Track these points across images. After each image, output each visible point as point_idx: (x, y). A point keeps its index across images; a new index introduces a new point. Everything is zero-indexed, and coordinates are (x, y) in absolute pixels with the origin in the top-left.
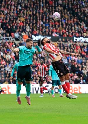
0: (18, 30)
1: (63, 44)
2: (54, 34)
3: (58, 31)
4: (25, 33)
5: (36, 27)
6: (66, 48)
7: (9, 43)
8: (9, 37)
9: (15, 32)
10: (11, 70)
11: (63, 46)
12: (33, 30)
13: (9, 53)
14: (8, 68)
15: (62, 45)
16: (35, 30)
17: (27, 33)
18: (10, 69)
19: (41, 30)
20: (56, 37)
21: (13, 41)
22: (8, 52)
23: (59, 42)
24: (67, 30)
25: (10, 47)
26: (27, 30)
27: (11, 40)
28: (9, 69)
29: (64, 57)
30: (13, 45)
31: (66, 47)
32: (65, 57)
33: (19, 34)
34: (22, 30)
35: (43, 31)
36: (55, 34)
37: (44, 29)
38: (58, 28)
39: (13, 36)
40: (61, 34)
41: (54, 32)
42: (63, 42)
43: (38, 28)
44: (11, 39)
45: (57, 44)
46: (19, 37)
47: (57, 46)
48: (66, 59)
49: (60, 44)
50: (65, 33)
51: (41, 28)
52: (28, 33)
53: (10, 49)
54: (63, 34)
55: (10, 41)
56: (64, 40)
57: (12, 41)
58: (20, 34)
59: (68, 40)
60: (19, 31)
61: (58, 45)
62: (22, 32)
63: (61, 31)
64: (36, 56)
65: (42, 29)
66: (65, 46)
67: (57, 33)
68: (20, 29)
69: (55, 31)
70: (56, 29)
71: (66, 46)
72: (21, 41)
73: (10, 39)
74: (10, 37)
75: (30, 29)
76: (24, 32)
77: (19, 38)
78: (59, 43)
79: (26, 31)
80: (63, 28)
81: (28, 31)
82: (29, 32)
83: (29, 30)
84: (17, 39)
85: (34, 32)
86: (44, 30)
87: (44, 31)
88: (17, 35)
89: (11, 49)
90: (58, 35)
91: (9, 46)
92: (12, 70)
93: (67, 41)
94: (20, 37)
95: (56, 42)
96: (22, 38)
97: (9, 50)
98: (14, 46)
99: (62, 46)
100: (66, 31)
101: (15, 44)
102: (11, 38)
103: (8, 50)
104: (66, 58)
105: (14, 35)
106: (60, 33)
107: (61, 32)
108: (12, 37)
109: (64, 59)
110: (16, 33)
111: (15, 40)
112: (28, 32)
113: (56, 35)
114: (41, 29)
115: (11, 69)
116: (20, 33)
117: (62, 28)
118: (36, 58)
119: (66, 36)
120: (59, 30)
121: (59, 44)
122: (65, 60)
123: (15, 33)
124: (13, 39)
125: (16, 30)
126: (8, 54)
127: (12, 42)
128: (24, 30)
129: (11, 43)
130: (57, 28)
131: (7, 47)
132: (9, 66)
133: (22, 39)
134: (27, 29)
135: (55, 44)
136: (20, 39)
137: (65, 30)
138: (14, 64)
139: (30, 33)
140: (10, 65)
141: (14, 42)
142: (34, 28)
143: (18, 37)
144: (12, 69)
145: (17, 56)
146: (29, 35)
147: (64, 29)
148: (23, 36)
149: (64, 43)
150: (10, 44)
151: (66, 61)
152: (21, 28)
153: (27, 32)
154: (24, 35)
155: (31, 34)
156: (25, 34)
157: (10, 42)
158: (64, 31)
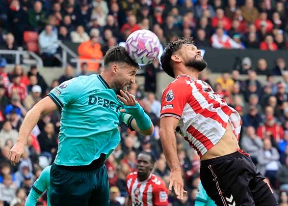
0: (53, 21)
1: (258, 84)
2: (220, 37)
3: (236, 24)
4: (88, 31)
5: (136, 6)
6: (273, 100)
7: (12, 77)
8: (14, 48)
9: (41, 27)
10: (24, 200)
11: (261, 90)
12: (122, 18)
13: (15, 124)
14: (8, 187)
15: (253, 88)
16: (132, 19)
17: (96, 32)
18: (17, 192)
19: (159, 20)
20: (227, 51)
21: (33, 67)
22: (8, 116)
23: (243, 72)
24: (278, 21)
25: (20, 94)
26: (95, 20)
27: (21, 63)
28: (12, 192)
29: (263, 140)
30: (30, 87)
31: (271, 95)
32: (268, 142)
33: (60, 37)
34: (74, 17)
35: (170, 26)
36: (225, 38)
37: (175, 17)
38: (239, 12)
39: (31, 46)
40: (253, 37)
41: (220, 31)
42: (259, 72)
43: (146, 13)
44: (21, 57)
45: (230, 82)
46: (59, 50)
47: (233, 94)
48: (275, 151)
49: (248, 82)
50: (270, 32)
51: (160, 9)
52: (102, 34)
53: (18, 104)
54: (261, 36)
55: (19, 68)
56: (263, 64)
57: (26, 69)
58: (65, 39)
59: (282, 65)
60: (62, 23)
61: (237, 86)
62: (73, 26)
63: (250, 23)
64: (136, 138)
65: (165, 16)
66: (269, 91)
67: (231, 33)
68: (64, 12)
69: (223, 23)
70: (230, 17)
71: (275, 90)
72: (70, 68)
73: (18, 60)
74: (20, 49)
75: (111, 13)
76: (81, 28)
77: (58, 56)
78: (243, 78)
79: (91, 24)
80: (261, 11)
81: (101, 21)
82: (107, 27)
83: (107, 20)
84: (51, 61)
85: (126, 26)
86: (172, 21)
87: (175, 26)
88: (49, 41)
89: (22, 102)
90: (235, 44)
91: (16, 91)
92: (28, 199)
93: (277, 72)
94: (66, 50)
95: (227, 75)
96: (72, 53)
97: (15, 107)
98: (37, 89)
99: (256, 93)
100: (275, 26)
101: (41, 82)
102: (25, 54)
103: (10, 107)
104: (274, 144)
105: (37, 42)
106: (247, 35)
107: (253, 28)
108: (25, 49)
109: (264, 149)
110: (47, 34)
111: (40, 62)
112: (103, 30)
113: (227, 44)
114: (159, 15)
115: (22, 193)
116: (64, 31)
117: (256, 11)
118: (137, 145)
119: (272, 47)
120: (241, 18)
121: (240, 82)
122: (268, 154)
123: (39, 32)
124: (31, 58)
125: (47, 17)
126: (8, 125)
127: (30, 74)
128: (83, 21)
129: (22, 75)
130: (233, 9)
131: (6, 93)
132: (13, 180)
133: (73, 61)
134: (94, 15)
135: (225, 82)
136: (64, 59)
137: (270, 19)
138: (34, 172)
139: (109, 33)
140: (18, 175)
141: (35, 72)
142: (130, 8)
143: (53, 51)
144: (27, 194)
145: (49, 136)
146: (106, 40)
147: (264, 16)
148: (78, 44)
149: (262, 79)
150: (18, 80)
151: (271, 160)
152: (70, 10)
153: (98, 27)
154: (82, 40)
155: (114, 35)
156: (85, 38)
157: (19, 72)
158: (265, 24)
